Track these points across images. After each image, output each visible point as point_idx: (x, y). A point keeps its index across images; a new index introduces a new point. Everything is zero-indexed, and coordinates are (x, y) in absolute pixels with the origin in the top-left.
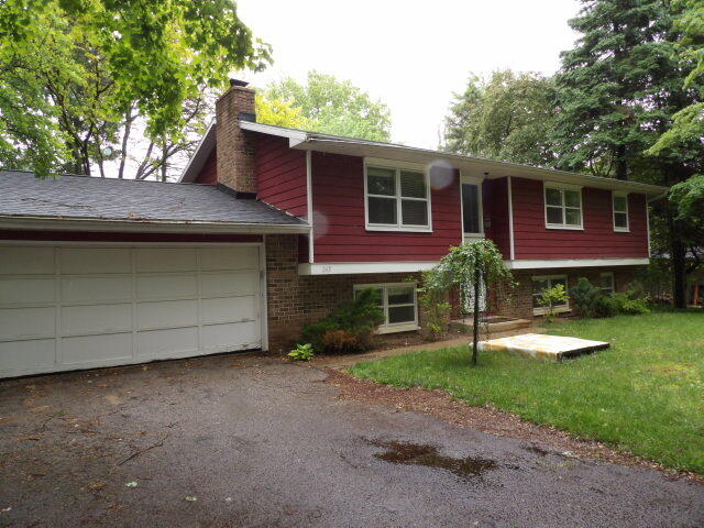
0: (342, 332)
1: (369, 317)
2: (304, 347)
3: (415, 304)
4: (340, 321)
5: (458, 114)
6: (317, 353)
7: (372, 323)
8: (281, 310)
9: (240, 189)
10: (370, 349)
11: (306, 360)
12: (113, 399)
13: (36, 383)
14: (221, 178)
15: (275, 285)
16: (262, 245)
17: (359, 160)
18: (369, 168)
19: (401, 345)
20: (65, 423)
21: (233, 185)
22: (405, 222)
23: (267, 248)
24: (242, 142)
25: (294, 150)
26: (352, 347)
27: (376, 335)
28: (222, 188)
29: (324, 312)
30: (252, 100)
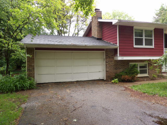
0: (127, 76)
1: (135, 72)
2: (116, 80)
3: (147, 69)
4: (126, 73)
5: (157, 15)
6: (119, 81)
7: (136, 74)
8: (109, 69)
9: (98, 37)
10: (135, 81)
11: (116, 83)
12: (68, 91)
13: (51, 85)
14: (93, 35)
15: (108, 62)
16: (104, 52)
17: (132, 27)
18: (135, 30)
19: (144, 80)
20: (57, 97)
21: (96, 36)
22: (146, 45)
23: (106, 52)
24: (98, 25)
25: (114, 25)
26: (130, 80)
27: (137, 77)
28: (93, 37)
29: (121, 70)
30: (101, 14)
